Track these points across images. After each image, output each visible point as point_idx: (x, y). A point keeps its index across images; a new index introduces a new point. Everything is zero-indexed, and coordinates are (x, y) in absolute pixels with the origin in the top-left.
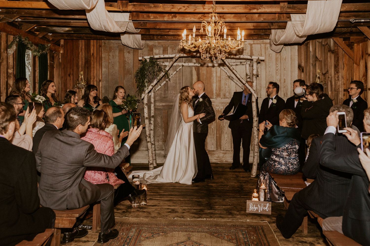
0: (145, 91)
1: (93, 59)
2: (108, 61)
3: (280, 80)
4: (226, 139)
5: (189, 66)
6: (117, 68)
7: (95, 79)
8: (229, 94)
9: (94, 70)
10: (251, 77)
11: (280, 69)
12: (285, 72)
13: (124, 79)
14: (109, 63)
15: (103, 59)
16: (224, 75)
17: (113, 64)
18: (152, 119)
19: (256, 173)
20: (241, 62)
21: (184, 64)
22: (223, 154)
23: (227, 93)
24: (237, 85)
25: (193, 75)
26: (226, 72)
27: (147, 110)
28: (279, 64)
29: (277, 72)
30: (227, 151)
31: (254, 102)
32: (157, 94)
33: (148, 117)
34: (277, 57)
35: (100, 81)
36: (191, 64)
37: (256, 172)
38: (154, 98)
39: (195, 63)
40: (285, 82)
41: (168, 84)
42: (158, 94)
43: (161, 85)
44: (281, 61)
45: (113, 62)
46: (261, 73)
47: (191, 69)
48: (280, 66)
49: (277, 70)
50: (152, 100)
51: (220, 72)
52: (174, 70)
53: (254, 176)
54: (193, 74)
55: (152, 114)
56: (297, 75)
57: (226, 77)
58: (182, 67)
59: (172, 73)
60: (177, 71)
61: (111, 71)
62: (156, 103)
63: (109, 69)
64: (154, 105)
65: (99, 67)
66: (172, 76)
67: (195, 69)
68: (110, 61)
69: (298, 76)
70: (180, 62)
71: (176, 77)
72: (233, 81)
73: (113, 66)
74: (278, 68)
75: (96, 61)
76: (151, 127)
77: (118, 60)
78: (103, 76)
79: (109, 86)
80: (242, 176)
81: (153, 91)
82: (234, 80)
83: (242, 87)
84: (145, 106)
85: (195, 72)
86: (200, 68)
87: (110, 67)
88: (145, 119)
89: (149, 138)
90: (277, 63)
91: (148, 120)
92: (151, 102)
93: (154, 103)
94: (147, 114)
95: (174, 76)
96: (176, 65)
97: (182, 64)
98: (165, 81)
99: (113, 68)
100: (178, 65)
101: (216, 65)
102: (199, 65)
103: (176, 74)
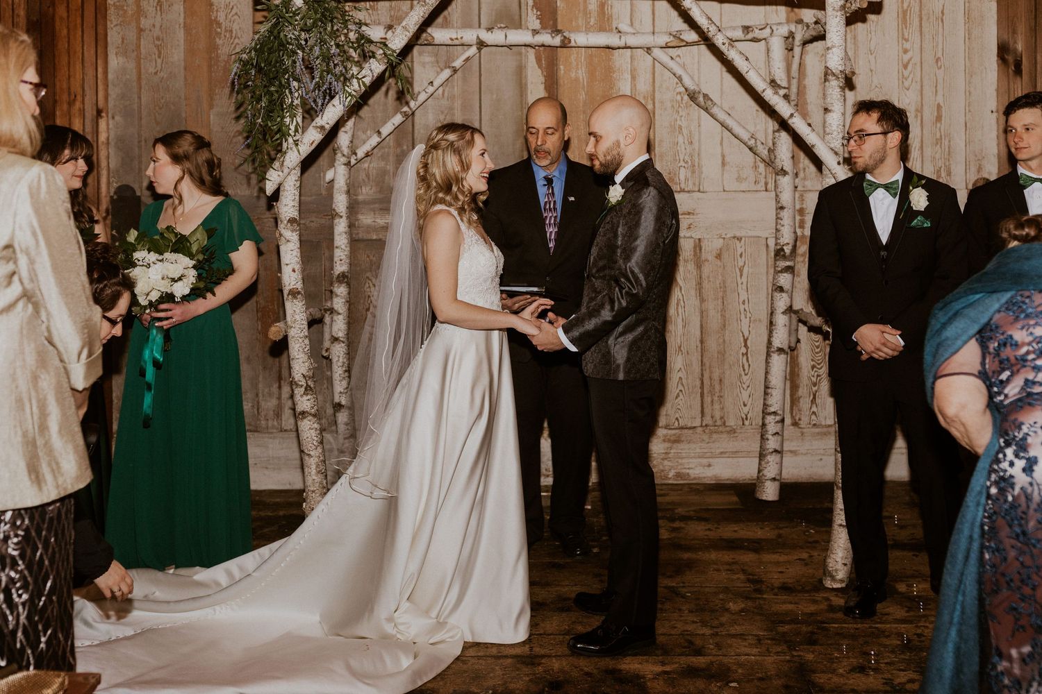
0: (285, 153)
1: (65, 15)
2: (134, 24)
3: (917, 110)
4: (680, 374)
5: (510, 47)
6: (177, 55)
7: (78, 105)
8: (693, 172)
9: (69, 63)
10: (793, 97)
11: (917, 59)
12: (940, 73)
13: (211, 106)
14: (140, 30)
15: (111, 12)
16: (668, 89)
17: (158, 39)
18: (341, 290)
19: (849, 566)
20: (746, 29)
21: (488, 37)
22: (667, 445)
23: (682, 171)
24: (726, 133)
25: (530, 87)
26: (679, 71)
27: (297, 253)
28: (915, 38)
29: (906, 73)
30: (682, 428)
32: (362, 176)
33: (299, 286)
34: (905, 5)
35: (99, 113)
36: (517, 37)
37: (849, 561)
38: (348, 192)
39: (535, 32)
40: (939, 118)
41: (416, 127)
42: (368, 176)
43: (379, 133)
44: (921, 24)
45: (158, 25)
47: (521, 60)
48: (917, 46)
49: (905, 67)
50: (341, 202)
51: (649, 76)
52: (442, 65)
53: (842, 581)
54: (526, 85)
55: (340, 267)
56: (995, 86)
57: (679, 98)
58: (479, 49)
59: (431, 78)
60: (455, 71)
61: (152, 70)
62: (360, 217)
63: (138, 60)
64: (351, 226)
65: (93, 51)
66: (431, 90)
67: (538, 60)
68: (143, 21)
69: (997, 90)
70: (467, 25)
71: (452, 98)
72: (712, 116)
73: (158, 47)
74: (909, 55)
75: (79, 21)
76: (335, 328)
77: (182, 20)
78: (113, 92)
79: (140, 136)
80: (775, 578)
81: (343, 160)
82: (715, 110)
83: (752, 142)
84: (284, 232)
85: (539, 71)
86: (559, 54)
87: (143, 51)
88: (285, 296)
89: (304, 394)
90: (903, 35)
91: (302, 301)
92: (334, 210)
93: (348, 217)
94: (294, 271)
95: (441, 90)
96: (452, 39)
97: (478, 37)
98: (401, 113)
99: (157, 53)
100: (457, 39)
101: (632, 41)
102: (557, 41)
103: (449, 84)
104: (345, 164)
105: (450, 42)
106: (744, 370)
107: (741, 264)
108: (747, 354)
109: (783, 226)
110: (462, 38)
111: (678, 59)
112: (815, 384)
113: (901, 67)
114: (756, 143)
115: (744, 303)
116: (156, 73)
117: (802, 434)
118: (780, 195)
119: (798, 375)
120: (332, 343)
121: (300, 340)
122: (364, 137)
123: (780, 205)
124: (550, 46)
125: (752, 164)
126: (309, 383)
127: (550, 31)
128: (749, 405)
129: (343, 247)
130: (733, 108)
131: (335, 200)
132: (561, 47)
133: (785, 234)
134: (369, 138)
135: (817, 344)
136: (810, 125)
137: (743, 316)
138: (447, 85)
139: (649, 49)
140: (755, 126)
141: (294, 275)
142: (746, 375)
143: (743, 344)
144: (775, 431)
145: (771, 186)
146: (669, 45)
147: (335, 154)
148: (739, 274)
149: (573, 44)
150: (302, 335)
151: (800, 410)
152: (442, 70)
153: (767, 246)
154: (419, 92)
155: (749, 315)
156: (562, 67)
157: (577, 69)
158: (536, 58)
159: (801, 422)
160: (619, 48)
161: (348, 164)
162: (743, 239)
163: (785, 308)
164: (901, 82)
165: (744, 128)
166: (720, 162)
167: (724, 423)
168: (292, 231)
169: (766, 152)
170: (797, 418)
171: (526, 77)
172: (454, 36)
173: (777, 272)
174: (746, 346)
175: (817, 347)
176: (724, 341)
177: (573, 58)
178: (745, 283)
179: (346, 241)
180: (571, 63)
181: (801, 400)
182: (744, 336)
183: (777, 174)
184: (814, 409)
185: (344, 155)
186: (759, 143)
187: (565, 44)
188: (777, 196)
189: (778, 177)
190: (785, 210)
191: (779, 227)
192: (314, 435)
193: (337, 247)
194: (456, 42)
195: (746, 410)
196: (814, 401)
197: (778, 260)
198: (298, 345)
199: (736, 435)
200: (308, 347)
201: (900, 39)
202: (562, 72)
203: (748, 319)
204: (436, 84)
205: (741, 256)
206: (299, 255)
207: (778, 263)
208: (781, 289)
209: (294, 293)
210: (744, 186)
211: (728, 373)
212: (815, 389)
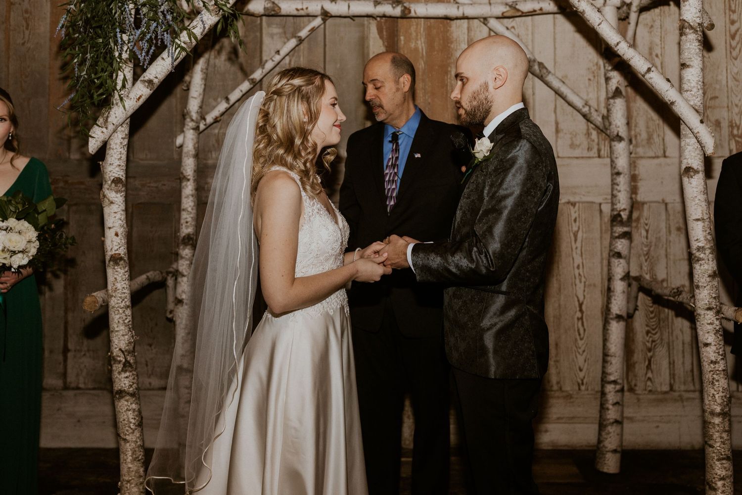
5: (353, 17)
14: (10, 4)
17: (26, 12)
18: (186, 252)
21: (332, 8)
24: (560, 101)
27: (121, 215)
29: (734, 43)
31: (696, 172)
32: (213, 141)
33: (123, 252)
36: (359, 7)
38: (196, 156)
39: (377, 3)
42: (217, 141)
43: (227, 99)
46: (663, 48)
47: (363, 32)
49: (733, 37)
50: (189, 166)
52: (288, 35)
54: (368, 55)
55: (186, 229)
58: (324, 20)
59: (278, 48)
60: (301, 41)
63: (8, 31)
64: (198, 189)
66: (277, 58)
67: (380, 31)
72: (547, 84)
73: (26, 20)
74: (737, 25)
76: (179, 290)
81: (192, 124)
82: (550, 78)
83: (586, 110)
84: (107, 192)
85: (381, 42)
86: (399, 25)
87: (12, 23)
88: (107, 262)
89: (122, 370)
90: (730, 6)
91: (124, 268)
92: (182, 173)
93: (195, 181)
94: (117, 235)
95: (287, 58)
96: (297, 10)
97: (322, 8)
98: (248, 80)
99: (25, 24)
100: (302, 9)
101: (469, 11)
102: (397, 11)
103: (296, 54)
104: (193, 129)
105: (295, 13)
106: (580, 335)
107: (575, 229)
108: (582, 318)
109: (619, 191)
110: (307, 8)
111: (513, 30)
112: (650, 350)
113: (728, 38)
114: (590, 109)
115: (578, 267)
116: (23, 44)
117: (639, 400)
118: (616, 161)
119: (633, 340)
120: (176, 305)
121: (121, 311)
122: (214, 103)
123: (616, 171)
124: (390, 17)
125: (585, 132)
126: (129, 358)
127: (391, 2)
128: (584, 370)
129: (190, 209)
130: (566, 77)
131: (183, 164)
132: (402, 18)
133: (621, 199)
134: (218, 104)
135: (651, 309)
136: (668, 80)
137: (577, 281)
138: (293, 55)
139: (485, 19)
140: (588, 95)
141: (117, 240)
142: (581, 339)
143: (578, 309)
144: (615, 401)
145: (605, 151)
146: (505, 15)
147: (185, 119)
148: (573, 238)
149: (413, 14)
150: (122, 305)
151: (635, 376)
152: (288, 40)
153: (601, 211)
154: (266, 61)
155: (583, 280)
156: (402, 38)
157: (417, 40)
158: (378, 29)
159: (637, 388)
160: (457, 18)
161: (197, 128)
162: (577, 205)
163: (623, 274)
164: (728, 52)
165: (578, 95)
166: (554, 129)
167: (561, 388)
168: (117, 192)
169: (600, 119)
170: (633, 383)
171: (368, 47)
172: (300, 7)
173: (613, 238)
174: (581, 310)
175: (652, 312)
176: (560, 305)
177: (413, 29)
178: (579, 248)
179: (192, 204)
180: (411, 34)
181: (637, 366)
182: (579, 301)
183: (612, 140)
184: (650, 375)
185: (192, 120)
186: (592, 110)
187: (405, 15)
188: (612, 161)
189: (613, 143)
190: (622, 176)
191: (615, 192)
192: (131, 416)
193: (184, 210)
194: (302, 13)
195: (581, 375)
196: (649, 367)
197: (615, 226)
198: (118, 316)
199: (572, 400)
200: (130, 318)
201: (727, 11)
202: (402, 42)
203: (583, 284)
204: (284, 52)
205: (575, 220)
206: (123, 217)
207: (615, 229)
208: (619, 255)
209: (116, 259)
210: (577, 153)
211: (563, 337)
212: (650, 354)
